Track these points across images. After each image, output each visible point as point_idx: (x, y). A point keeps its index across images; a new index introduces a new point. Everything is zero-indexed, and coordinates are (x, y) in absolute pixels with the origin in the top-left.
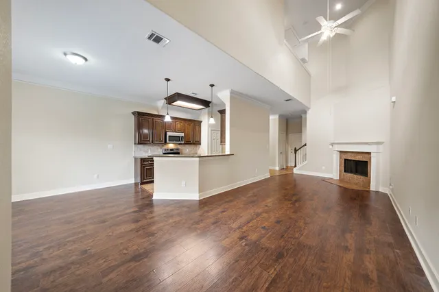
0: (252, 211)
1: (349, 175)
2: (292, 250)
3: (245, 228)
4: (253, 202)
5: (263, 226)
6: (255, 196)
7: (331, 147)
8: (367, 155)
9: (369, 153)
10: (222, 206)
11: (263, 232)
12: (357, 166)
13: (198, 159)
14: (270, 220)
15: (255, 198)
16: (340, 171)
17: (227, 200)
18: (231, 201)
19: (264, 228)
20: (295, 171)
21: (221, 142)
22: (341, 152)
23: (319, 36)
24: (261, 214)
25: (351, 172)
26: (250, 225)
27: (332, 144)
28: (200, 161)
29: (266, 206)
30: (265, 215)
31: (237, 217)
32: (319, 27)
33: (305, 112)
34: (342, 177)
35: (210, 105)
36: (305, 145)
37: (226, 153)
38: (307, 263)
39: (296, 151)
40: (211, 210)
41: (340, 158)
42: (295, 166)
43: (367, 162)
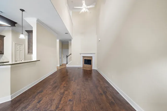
0: (58, 93)
1: (86, 65)
2: (88, 106)
3: (60, 106)
4: (56, 87)
5: (69, 99)
6: (55, 83)
7: (80, 55)
8: (91, 58)
9: (92, 57)
10: (36, 97)
11: (71, 103)
12: (88, 61)
13: (10, 66)
14: (71, 94)
15: (56, 84)
16: (83, 64)
17: (38, 91)
18: (42, 91)
19: (70, 100)
20: (67, 66)
21: (29, 52)
22: (83, 57)
23: (81, 9)
24: (64, 93)
25: (86, 64)
26: (62, 102)
27: (80, 54)
28: (11, 68)
29: (64, 87)
30: (66, 92)
31: (52, 100)
32: (81, 5)
33: (71, 40)
34: (84, 66)
35: (16, 25)
36: (71, 54)
37: (34, 60)
38: (97, 109)
39: (67, 57)
40: (29, 105)
41: (83, 59)
42: (67, 64)
43: (91, 60)
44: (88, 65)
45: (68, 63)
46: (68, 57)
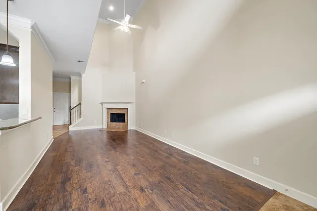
7: (101, 105)
8: (124, 110)
9: (127, 109)
12: (118, 117)
16: (108, 122)
20: (71, 128)
22: (108, 109)
25: (115, 121)
34: (109, 126)
39: (71, 109)
41: (108, 113)
42: (71, 124)
43: (124, 114)
44: (118, 123)
45: (72, 122)
46: (72, 111)
